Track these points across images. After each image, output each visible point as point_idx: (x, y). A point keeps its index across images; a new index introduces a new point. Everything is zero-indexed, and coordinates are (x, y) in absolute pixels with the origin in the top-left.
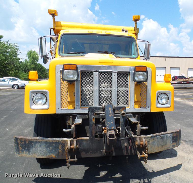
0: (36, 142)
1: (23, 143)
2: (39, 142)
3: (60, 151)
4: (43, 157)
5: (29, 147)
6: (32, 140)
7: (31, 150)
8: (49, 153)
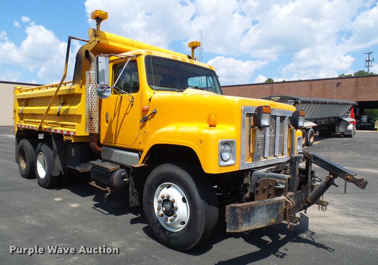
0: (258, 207)
1: (244, 212)
2: (261, 206)
3: (280, 213)
4: (263, 226)
5: (250, 217)
6: (254, 206)
7: (252, 220)
8: (269, 219)
